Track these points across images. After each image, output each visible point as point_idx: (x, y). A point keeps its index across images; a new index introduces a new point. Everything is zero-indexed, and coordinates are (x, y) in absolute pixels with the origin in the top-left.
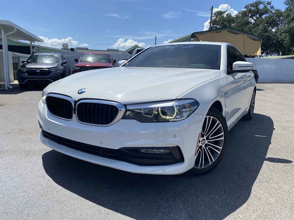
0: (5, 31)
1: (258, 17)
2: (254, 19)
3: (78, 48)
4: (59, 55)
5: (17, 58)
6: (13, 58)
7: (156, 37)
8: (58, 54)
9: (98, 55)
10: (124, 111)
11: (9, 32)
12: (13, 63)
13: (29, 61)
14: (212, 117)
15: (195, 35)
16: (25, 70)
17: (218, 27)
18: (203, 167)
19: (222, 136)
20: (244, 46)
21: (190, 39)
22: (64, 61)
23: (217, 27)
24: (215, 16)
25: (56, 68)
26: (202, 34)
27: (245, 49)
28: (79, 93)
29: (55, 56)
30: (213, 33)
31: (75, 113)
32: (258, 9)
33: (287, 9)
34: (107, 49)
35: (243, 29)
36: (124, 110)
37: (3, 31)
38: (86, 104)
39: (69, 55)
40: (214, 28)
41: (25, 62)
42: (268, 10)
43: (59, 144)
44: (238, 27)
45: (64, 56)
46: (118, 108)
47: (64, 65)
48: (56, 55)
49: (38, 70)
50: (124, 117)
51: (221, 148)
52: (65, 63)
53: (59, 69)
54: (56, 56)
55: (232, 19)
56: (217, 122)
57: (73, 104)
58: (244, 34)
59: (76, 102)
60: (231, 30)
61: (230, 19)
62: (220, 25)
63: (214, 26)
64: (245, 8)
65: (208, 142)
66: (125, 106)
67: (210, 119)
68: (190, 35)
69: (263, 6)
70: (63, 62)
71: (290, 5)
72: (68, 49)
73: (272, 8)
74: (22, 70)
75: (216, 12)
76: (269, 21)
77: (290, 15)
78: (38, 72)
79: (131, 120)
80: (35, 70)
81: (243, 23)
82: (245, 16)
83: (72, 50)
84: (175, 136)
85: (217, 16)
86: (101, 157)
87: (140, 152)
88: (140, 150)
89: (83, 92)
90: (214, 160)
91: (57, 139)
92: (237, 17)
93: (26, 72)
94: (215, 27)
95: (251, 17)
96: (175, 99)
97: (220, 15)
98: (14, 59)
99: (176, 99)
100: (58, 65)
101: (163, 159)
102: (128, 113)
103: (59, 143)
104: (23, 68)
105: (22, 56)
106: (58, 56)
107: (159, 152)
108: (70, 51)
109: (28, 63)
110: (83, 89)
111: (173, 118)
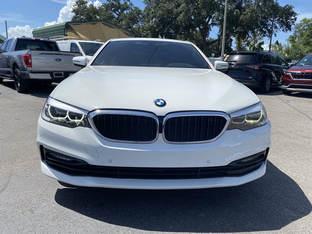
1: (120, 12)
2: (117, 14)
15: (70, 24)
21: (64, 29)
24: (77, 5)
30: (89, 25)
32: (119, 4)
33: (146, 8)
42: (129, 6)
58: (119, 28)
60: (106, 22)
68: (63, 24)
69: (124, 2)
71: (148, 4)
73: (131, 4)
76: (131, 17)
77: (149, 14)
95: (114, 11)
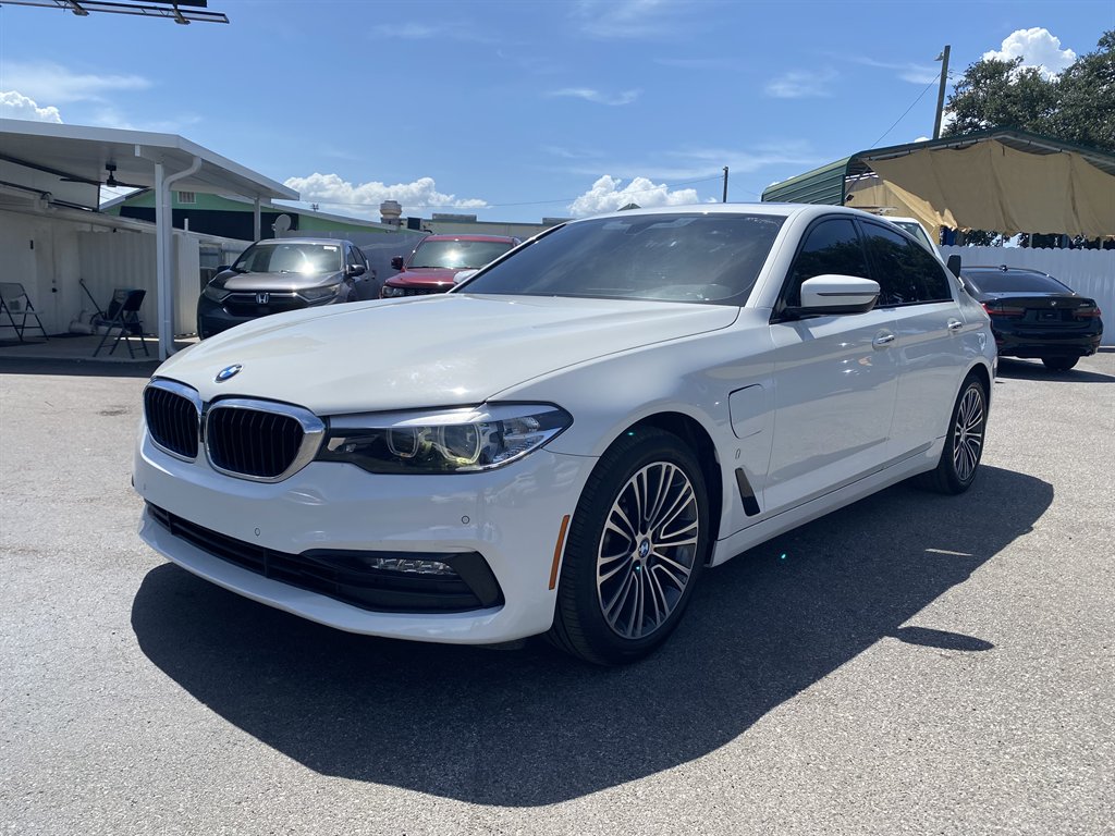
0: (165, 167)
3: (440, 215)
4: (342, 244)
5: (216, 255)
6: (201, 254)
7: (726, 170)
8: (338, 243)
9: (473, 244)
10: (321, 438)
11: (178, 172)
12: (201, 270)
13: (240, 265)
14: (673, 468)
15: (865, 160)
16: (221, 296)
17: (983, 123)
18: (639, 635)
19: (692, 534)
20: (1073, 199)
21: (844, 177)
22: (355, 266)
23: (977, 126)
25: (323, 292)
26: (896, 157)
27: (1076, 213)
28: (220, 379)
29: (325, 248)
30: (939, 153)
31: (202, 441)
34: (544, 219)
35: (1086, 130)
36: (319, 431)
37: (159, 169)
38: (230, 411)
39: (382, 245)
40: (965, 128)
41: (228, 271)
43: (173, 533)
44: (1065, 121)
45: (362, 249)
46: (304, 427)
47: (357, 279)
48: (331, 246)
49: (262, 298)
50: (323, 455)
51: (688, 572)
52: (360, 272)
53: (334, 292)
54: (330, 248)
55: (1041, 92)
56: (685, 485)
57: (199, 413)
58: (1076, 151)
59: (206, 405)
60: (1016, 136)
61: (1032, 91)
62: (989, 119)
63: (968, 120)
64: (1101, 43)
65: (655, 550)
66: (326, 419)
67: (668, 472)
68: (840, 164)
70: (353, 269)
72: (400, 222)
74: (213, 299)
75: (974, 66)
78: (262, 305)
79: (340, 464)
80: (254, 297)
81: (1088, 106)
82: (1098, 76)
83: (414, 223)
84: (466, 520)
85: (977, 83)
86: (268, 577)
87: (367, 568)
89: (233, 375)
91: (166, 518)
92: (1066, 82)
93: (226, 303)
94: (971, 124)
96: (481, 401)
97: (991, 78)
98: (204, 257)
99: (485, 402)
100: (331, 278)
102: (335, 443)
103: (175, 531)
104: (215, 290)
105: (232, 248)
106: (335, 249)
107: (432, 568)
108: (405, 227)
109: (237, 271)
110: (233, 366)
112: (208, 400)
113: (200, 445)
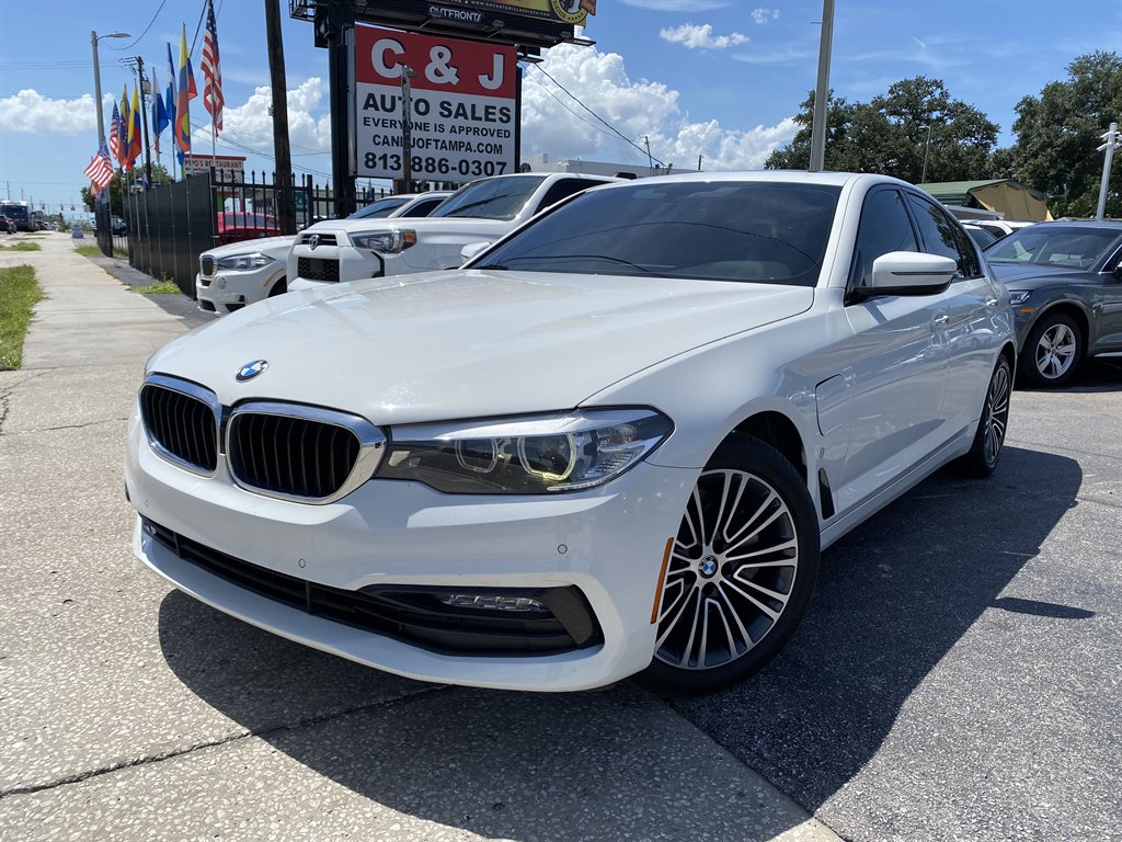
10: (380, 452)
14: (746, 477)
19: (787, 553)
28: (240, 378)
31: (223, 451)
38: (259, 418)
43: (181, 557)
46: (359, 439)
50: (384, 473)
51: (785, 599)
56: (767, 496)
57: (218, 418)
59: (227, 410)
66: (386, 429)
67: (736, 481)
79: (405, 484)
84: (562, 549)
86: (311, 614)
87: (438, 604)
88: (438, 595)
89: (257, 373)
90: (750, 644)
96: (572, 406)
99: (576, 407)
101: (522, 631)
102: (397, 457)
103: (184, 555)
107: (514, 604)
110: (256, 362)
111: (568, 480)
112: (229, 404)
113: (220, 455)
